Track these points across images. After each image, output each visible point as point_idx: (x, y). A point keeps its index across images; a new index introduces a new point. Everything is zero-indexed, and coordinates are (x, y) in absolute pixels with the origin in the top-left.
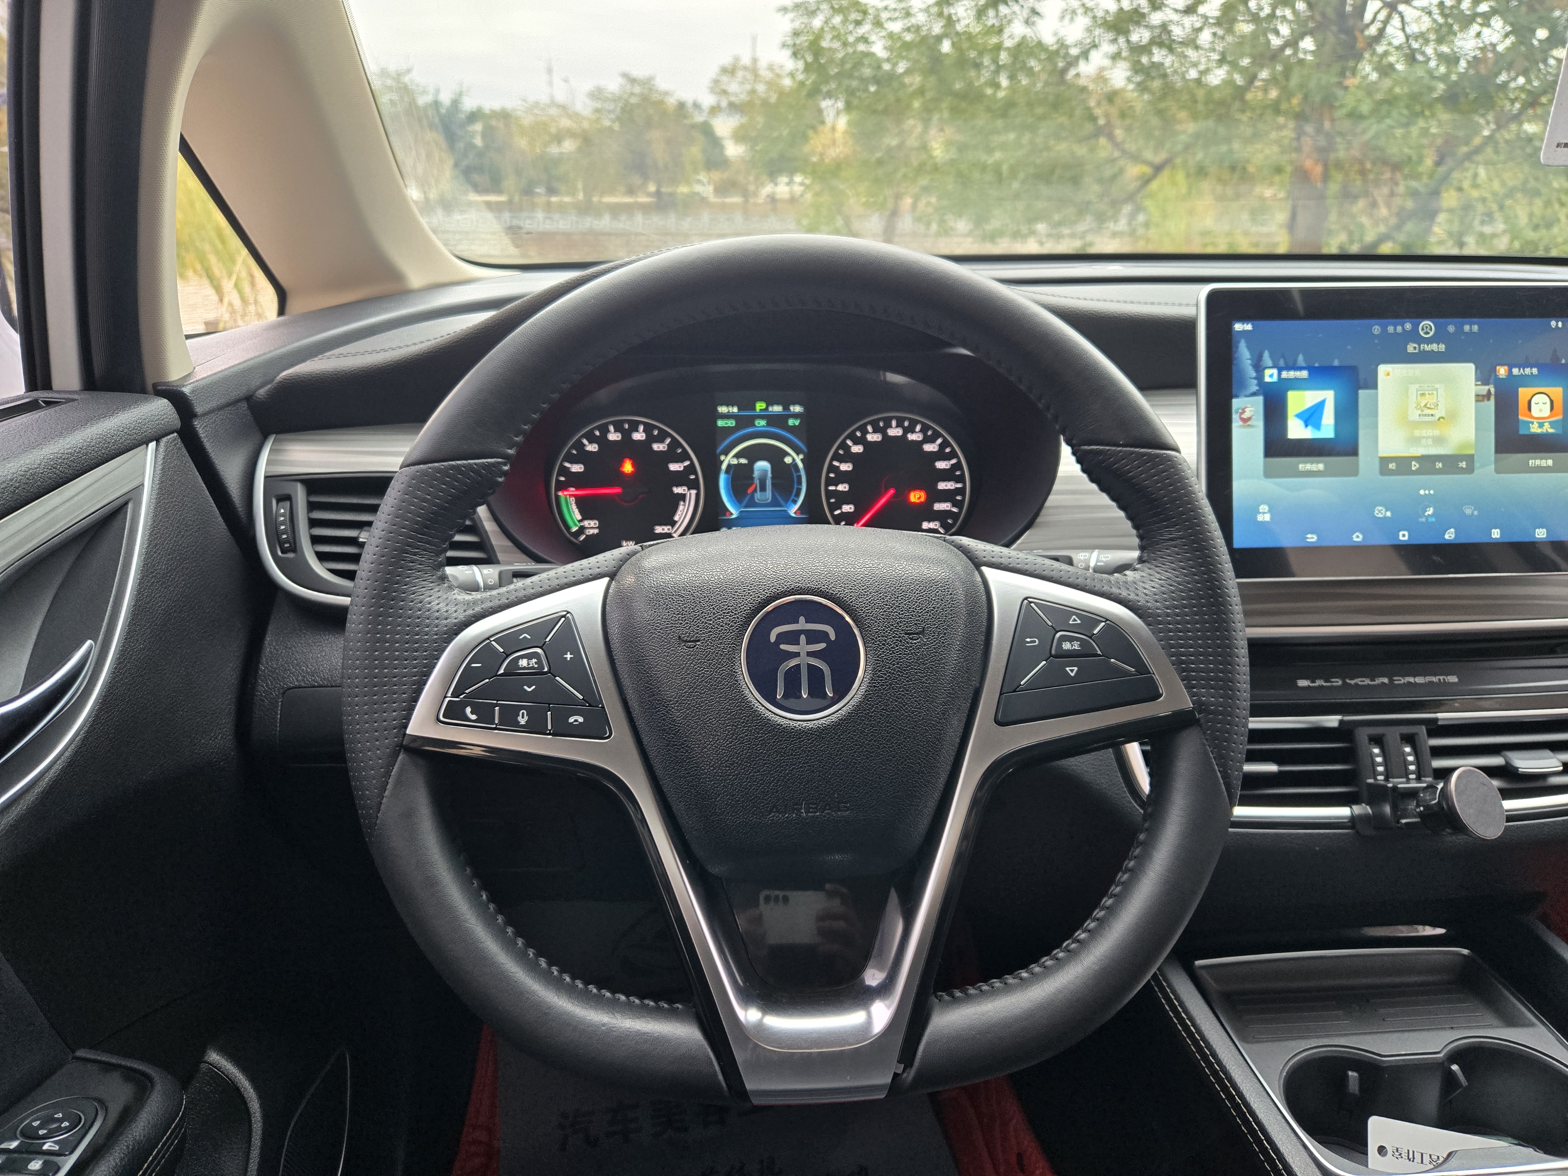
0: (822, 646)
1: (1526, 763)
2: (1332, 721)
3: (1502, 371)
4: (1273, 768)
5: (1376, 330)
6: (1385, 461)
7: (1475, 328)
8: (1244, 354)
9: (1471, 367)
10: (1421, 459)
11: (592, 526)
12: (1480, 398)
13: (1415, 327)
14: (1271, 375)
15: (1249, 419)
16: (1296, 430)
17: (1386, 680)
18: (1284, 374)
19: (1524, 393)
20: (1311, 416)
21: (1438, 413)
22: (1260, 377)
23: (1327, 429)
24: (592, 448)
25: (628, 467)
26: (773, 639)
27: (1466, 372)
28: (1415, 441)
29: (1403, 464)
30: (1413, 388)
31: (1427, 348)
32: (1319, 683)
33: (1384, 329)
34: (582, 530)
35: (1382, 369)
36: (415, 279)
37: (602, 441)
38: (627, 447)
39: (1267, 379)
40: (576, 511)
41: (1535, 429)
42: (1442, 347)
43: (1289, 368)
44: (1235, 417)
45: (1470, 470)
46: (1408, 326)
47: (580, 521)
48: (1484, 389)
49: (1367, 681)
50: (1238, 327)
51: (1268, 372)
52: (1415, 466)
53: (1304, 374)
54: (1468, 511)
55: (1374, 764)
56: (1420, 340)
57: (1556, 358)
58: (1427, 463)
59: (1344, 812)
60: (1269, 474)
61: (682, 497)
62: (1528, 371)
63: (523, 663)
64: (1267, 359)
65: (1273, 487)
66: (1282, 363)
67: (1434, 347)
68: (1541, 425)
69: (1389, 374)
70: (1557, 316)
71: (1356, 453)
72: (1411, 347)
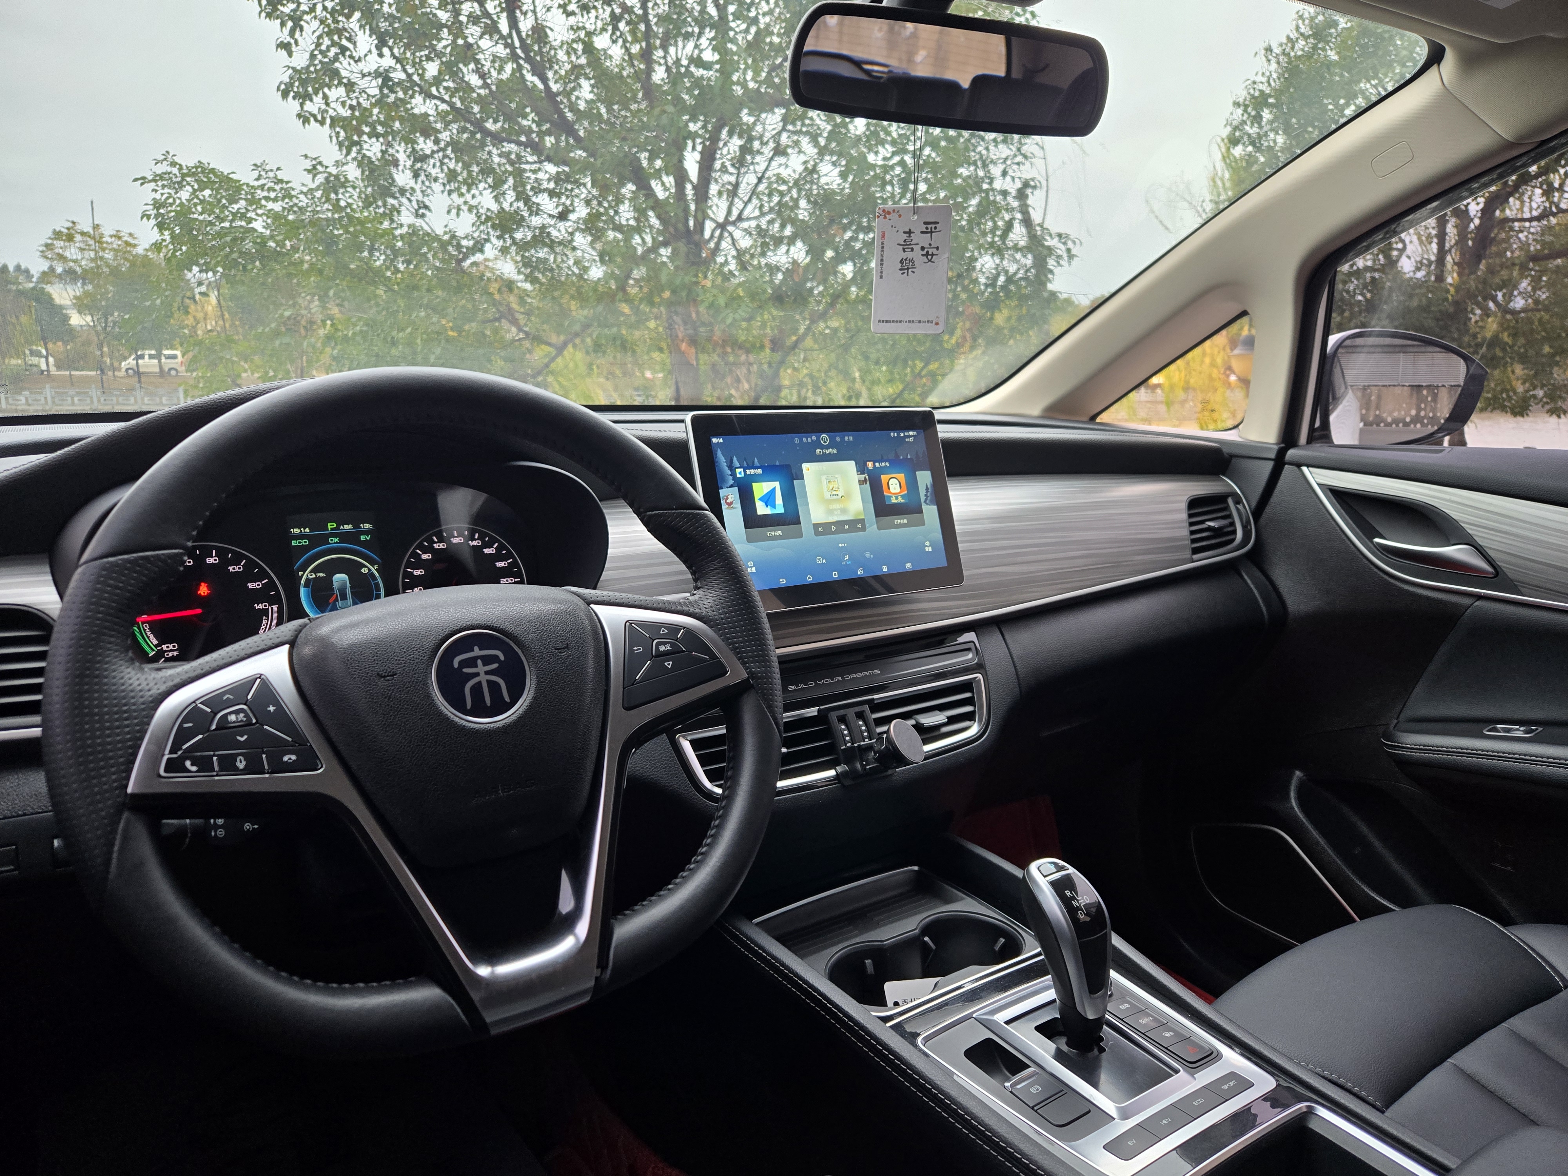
0: (495, 666)
1: (928, 720)
2: (812, 712)
3: (870, 465)
5: (797, 440)
6: (816, 526)
7: (851, 438)
8: (721, 459)
9: (853, 463)
10: (837, 523)
11: (172, 648)
12: (861, 483)
13: (818, 438)
14: (740, 473)
15: (732, 503)
16: (762, 509)
17: (840, 678)
18: (748, 472)
19: (884, 478)
20: (768, 499)
21: (840, 493)
22: (733, 474)
23: (780, 509)
25: (203, 590)
26: (456, 665)
27: (851, 466)
28: (830, 512)
29: (827, 528)
30: (824, 478)
31: (827, 452)
32: (801, 686)
33: (801, 440)
35: (805, 466)
38: (202, 572)
39: (738, 475)
40: (152, 636)
41: (894, 500)
42: (835, 451)
43: (748, 467)
44: (723, 502)
45: (864, 529)
46: (814, 438)
47: (156, 646)
48: (862, 477)
50: (714, 440)
51: (738, 471)
52: (834, 528)
53: (760, 471)
54: (868, 556)
55: (844, 736)
56: (823, 447)
57: (897, 456)
58: (840, 525)
59: (831, 773)
60: (749, 540)
61: (265, 612)
62: (883, 464)
63: (232, 718)
64: (736, 463)
65: (754, 548)
66: (745, 465)
67: (831, 451)
68: (897, 498)
69: (809, 469)
70: (894, 429)
71: (799, 523)
72: (818, 451)
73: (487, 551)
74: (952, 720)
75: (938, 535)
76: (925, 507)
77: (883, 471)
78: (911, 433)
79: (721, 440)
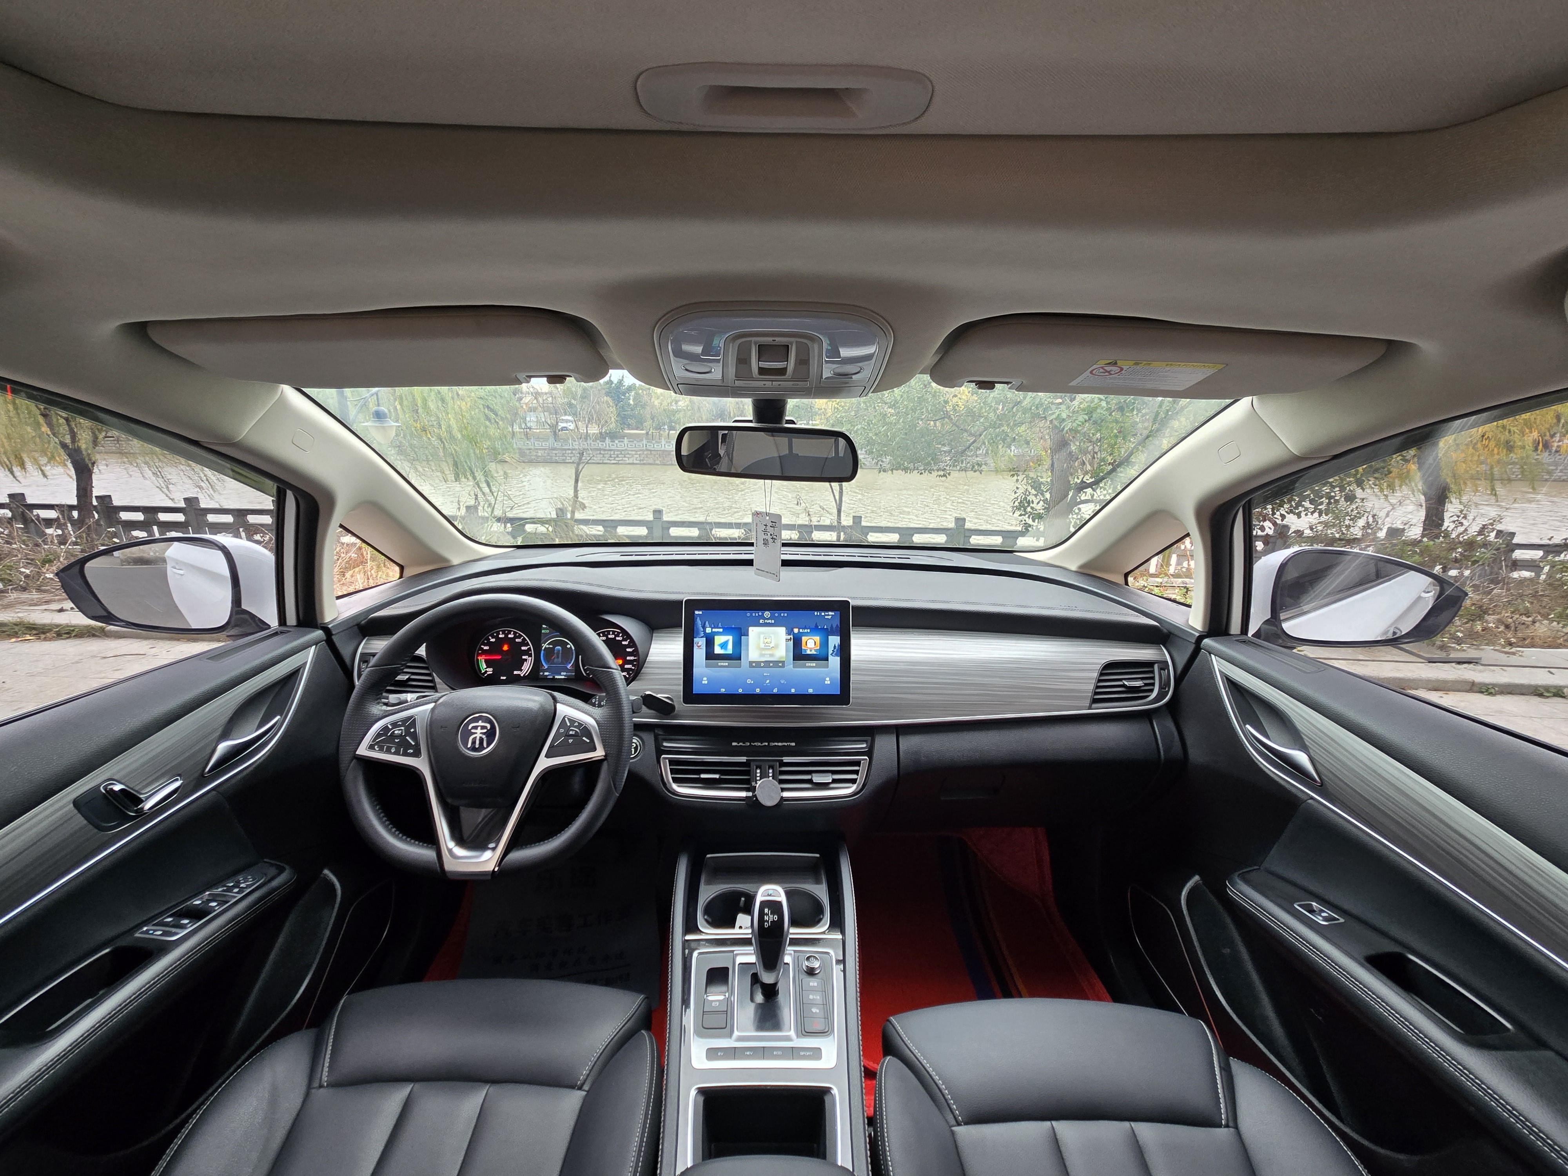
0: (485, 731)
1: (817, 779)
2: (743, 759)
3: (796, 630)
4: (717, 776)
5: (748, 614)
6: (751, 663)
7: (786, 615)
8: (699, 622)
9: (784, 629)
10: (765, 662)
11: (490, 671)
12: (787, 640)
13: (763, 614)
14: (708, 630)
15: (700, 646)
16: (718, 650)
17: (767, 744)
18: (714, 630)
19: (804, 639)
20: (724, 645)
21: (772, 645)
22: (704, 631)
23: (730, 650)
24: (493, 640)
25: (505, 648)
26: (470, 728)
27: (782, 631)
28: (762, 655)
29: (758, 664)
30: (762, 636)
31: (768, 621)
32: (741, 744)
33: (751, 615)
34: (486, 672)
35: (751, 629)
36: (455, 561)
37: (497, 637)
38: (506, 640)
39: (707, 632)
40: (484, 665)
41: (808, 652)
42: (773, 621)
43: (715, 628)
44: (695, 645)
45: (783, 666)
46: (760, 614)
47: (485, 669)
48: (789, 637)
49: (759, 744)
50: (697, 612)
51: (707, 629)
52: (762, 664)
53: (721, 630)
54: (782, 682)
55: (756, 776)
56: (765, 619)
57: (816, 626)
58: (767, 663)
60: (707, 667)
61: (526, 660)
62: (806, 631)
63: (396, 732)
64: (707, 624)
65: (709, 671)
66: (713, 626)
67: (770, 621)
68: (811, 651)
69: (753, 631)
70: (817, 611)
71: (740, 659)
72: (761, 621)
73: (624, 643)
74: (835, 781)
75: (837, 675)
76: (830, 657)
77: (806, 634)
78: (830, 613)
79: (701, 613)
